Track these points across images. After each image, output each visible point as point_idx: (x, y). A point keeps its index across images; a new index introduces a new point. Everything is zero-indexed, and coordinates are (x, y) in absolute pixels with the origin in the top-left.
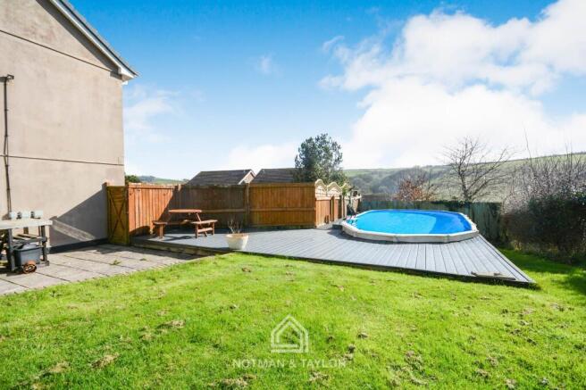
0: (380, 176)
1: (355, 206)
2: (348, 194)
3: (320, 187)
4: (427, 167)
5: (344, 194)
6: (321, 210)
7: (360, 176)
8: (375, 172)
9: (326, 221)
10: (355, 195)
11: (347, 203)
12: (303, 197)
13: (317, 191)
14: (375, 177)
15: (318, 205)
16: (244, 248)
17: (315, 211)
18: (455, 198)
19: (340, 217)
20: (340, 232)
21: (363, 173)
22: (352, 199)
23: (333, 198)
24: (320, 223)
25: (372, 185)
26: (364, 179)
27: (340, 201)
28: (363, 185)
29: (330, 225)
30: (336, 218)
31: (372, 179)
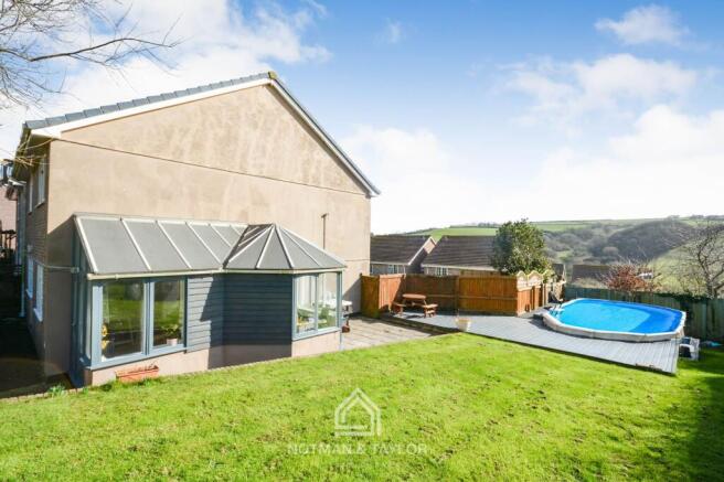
0: (607, 231)
1: (557, 293)
2: (551, 280)
3: (521, 278)
5: (545, 281)
6: (523, 300)
7: (572, 231)
8: (598, 225)
9: (527, 309)
10: (558, 281)
11: (548, 290)
12: (506, 290)
13: (519, 282)
14: (597, 232)
15: (520, 295)
16: (468, 330)
17: (516, 301)
19: (540, 305)
20: (539, 321)
21: (576, 227)
22: (554, 285)
23: (534, 288)
24: (521, 311)
25: (592, 245)
26: (579, 235)
27: (541, 290)
28: (577, 243)
29: (531, 313)
30: (537, 307)
31: (591, 235)
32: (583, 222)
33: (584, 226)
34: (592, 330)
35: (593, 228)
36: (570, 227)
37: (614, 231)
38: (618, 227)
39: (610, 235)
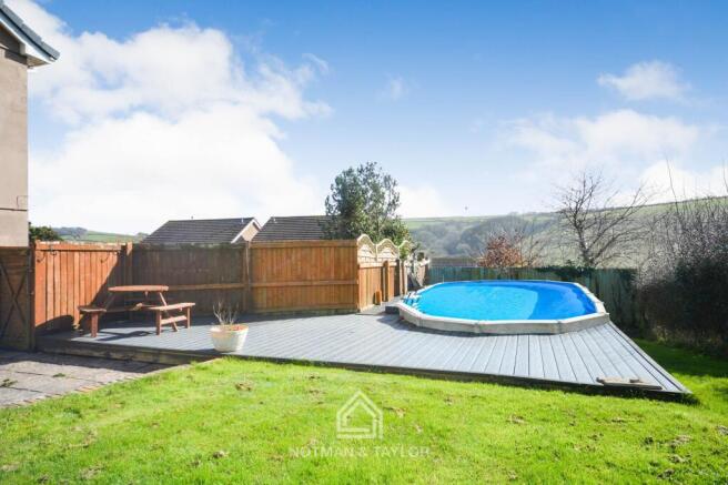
0: (459, 228)
1: (420, 276)
2: (410, 257)
3: (365, 247)
4: (529, 215)
5: (403, 257)
6: (368, 284)
7: (428, 228)
8: (451, 222)
9: (376, 301)
10: (420, 260)
11: (407, 271)
12: (338, 264)
13: (360, 253)
14: (451, 229)
15: (363, 275)
16: (240, 350)
17: (357, 286)
18: (569, 262)
19: (397, 294)
20: (395, 318)
21: (432, 224)
22: (416, 265)
23: (386, 264)
24: (366, 305)
25: (447, 242)
26: (434, 233)
27: (397, 268)
28: (433, 241)
29: (382, 307)
30: (391, 297)
31: (446, 232)
32: (438, 220)
33: (439, 223)
34: (473, 322)
35: (447, 225)
36: (426, 224)
37: (465, 228)
38: (468, 223)
39: (462, 231)
